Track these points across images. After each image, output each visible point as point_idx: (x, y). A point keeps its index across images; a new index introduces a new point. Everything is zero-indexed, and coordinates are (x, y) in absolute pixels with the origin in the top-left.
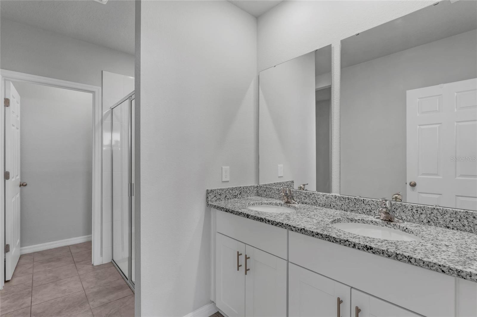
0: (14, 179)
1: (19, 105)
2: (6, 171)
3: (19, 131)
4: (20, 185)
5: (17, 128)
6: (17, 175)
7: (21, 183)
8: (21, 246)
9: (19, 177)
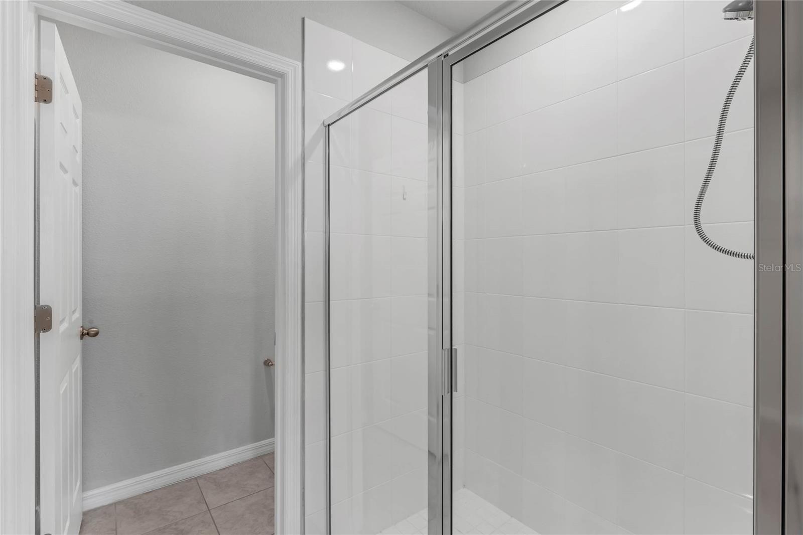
0: (65, 325)
1: (79, 122)
2: (42, 303)
3: (78, 190)
4: (83, 335)
5: (75, 183)
6: (73, 309)
7: (83, 329)
8: (84, 488)
9: (78, 315)
